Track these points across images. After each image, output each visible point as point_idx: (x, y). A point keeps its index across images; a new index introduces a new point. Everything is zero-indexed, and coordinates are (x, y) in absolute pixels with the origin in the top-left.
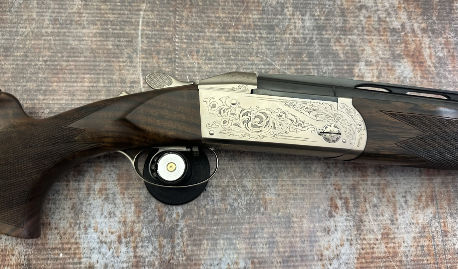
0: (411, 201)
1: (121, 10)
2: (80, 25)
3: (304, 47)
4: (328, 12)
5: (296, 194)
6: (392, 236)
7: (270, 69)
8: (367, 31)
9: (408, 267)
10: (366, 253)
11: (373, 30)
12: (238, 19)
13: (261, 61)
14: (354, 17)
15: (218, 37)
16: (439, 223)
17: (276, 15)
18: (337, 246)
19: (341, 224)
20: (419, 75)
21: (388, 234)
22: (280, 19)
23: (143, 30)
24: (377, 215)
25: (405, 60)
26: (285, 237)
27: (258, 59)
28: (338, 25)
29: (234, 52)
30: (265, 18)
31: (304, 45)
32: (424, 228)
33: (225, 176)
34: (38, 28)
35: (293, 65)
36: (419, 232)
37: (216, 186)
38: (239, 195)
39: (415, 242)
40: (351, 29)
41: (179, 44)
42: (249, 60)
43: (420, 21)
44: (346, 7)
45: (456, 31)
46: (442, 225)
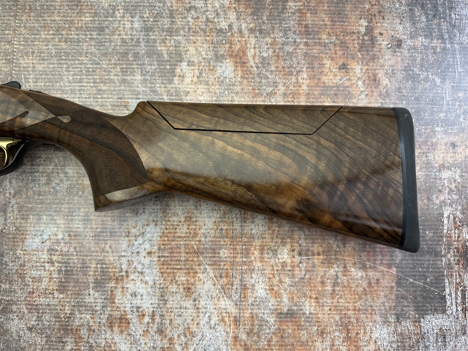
3: (131, 47)
4: (157, 14)
6: (194, 219)
7: (97, 68)
8: (194, 32)
9: (206, 246)
10: (169, 233)
11: (199, 31)
12: (72, 22)
13: (90, 60)
14: (182, 18)
15: (52, 38)
17: (107, 17)
18: (143, 225)
19: (149, 207)
20: (239, 76)
21: (191, 218)
22: (110, 21)
24: (183, 201)
25: (228, 60)
27: (87, 59)
28: (166, 26)
29: (65, 53)
30: (96, 21)
31: (131, 46)
32: (225, 214)
33: (51, 164)
35: (119, 64)
36: (220, 218)
37: (42, 172)
38: (61, 180)
39: (215, 226)
40: (177, 31)
41: (17, 46)
42: (79, 60)
43: (249, 22)
44: (175, 8)
45: (285, 30)
46: (243, 212)
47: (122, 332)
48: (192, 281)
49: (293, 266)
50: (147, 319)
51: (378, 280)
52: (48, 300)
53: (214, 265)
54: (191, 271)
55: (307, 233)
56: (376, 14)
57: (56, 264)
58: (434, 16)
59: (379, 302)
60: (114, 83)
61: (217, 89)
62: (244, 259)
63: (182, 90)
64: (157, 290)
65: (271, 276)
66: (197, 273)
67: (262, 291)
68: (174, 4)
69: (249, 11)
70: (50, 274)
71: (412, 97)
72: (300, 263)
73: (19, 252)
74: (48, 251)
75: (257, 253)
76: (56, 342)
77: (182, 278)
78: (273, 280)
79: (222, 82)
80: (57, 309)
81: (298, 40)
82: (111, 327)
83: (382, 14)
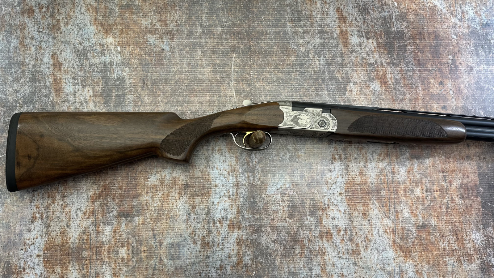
0: (376, 156)
1: (222, 58)
2: (202, 66)
3: (320, 75)
4: (334, 55)
5: (315, 153)
6: (364, 174)
7: (301, 87)
8: (355, 65)
9: (373, 189)
10: (350, 182)
11: (359, 64)
12: (284, 61)
13: (297, 83)
14: (348, 57)
15: (273, 71)
16: (390, 168)
17: (305, 58)
18: (335, 178)
19: (337, 167)
20: (384, 89)
21: (362, 173)
22: (307, 60)
23: (234, 68)
24: (357, 163)
25: (376, 81)
26: (308, 173)
27: (295, 82)
28: (339, 62)
29: (282, 79)
30: (298, 60)
32: (382, 170)
33: (278, 144)
34: (180, 68)
35: (314, 85)
36: (379, 172)
37: (274, 149)
38: (285, 153)
39: (377, 177)
40: (346, 64)
41: (253, 76)
42: (290, 83)
43: (386, 58)
44: (344, 51)
45: (407, 63)
46: (392, 169)
47: (328, 241)
48: (367, 209)
49: (423, 199)
50: (342, 233)
51: (471, 205)
52: (283, 223)
53: (378, 200)
54: (365, 204)
55: (429, 179)
56: (458, 53)
57: (286, 202)
58: (489, 52)
59: (473, 218)
60: (312, 96)
61: (371, 97)
62: (395, 196)
63: (351, 99)
64: (347, 215)
65: (411, 205)
66: (369, 204)
67: (406, 214)
68: (343, 49)
69: (386, 52)
70: (283, 208)
71: (481, 99)
72: (427, 196)
73: (263, 196)
74: (281, 194)
75: (402, 192)
76: (289, 249)
77: (360, 207)
78: (412, 207)
79: (374, 93)
80: (289, 229)
81: (415, 69)
82: (321, 238)
83: (460, 52)
